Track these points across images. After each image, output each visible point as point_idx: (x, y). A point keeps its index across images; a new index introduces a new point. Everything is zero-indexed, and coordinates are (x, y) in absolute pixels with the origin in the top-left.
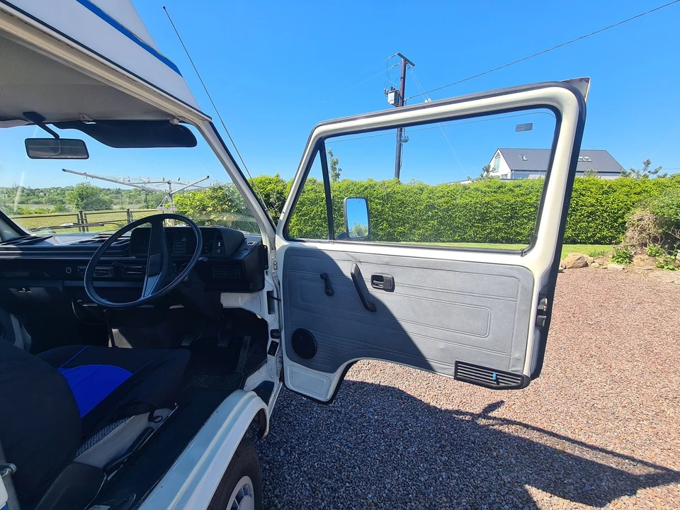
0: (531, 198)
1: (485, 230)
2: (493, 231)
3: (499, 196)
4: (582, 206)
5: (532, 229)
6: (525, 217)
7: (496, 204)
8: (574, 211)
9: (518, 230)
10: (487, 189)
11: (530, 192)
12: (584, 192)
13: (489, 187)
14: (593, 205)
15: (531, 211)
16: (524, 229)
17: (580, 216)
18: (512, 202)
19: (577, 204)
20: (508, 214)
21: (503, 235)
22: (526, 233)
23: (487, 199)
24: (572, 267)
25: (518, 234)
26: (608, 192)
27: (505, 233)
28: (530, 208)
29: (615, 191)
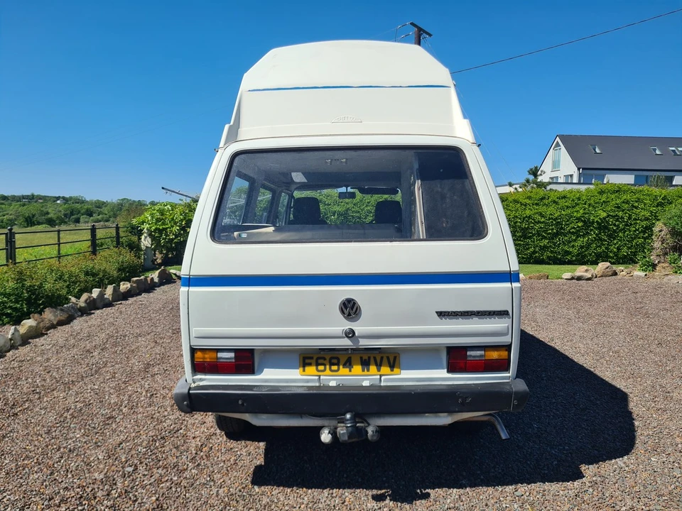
0: (577, 211)
1: (528, 249)
2: (537, 250)
3: (542, 209)
4: (636, 220)
5: (582, 247)
6: (573, 233)
7: (538, 218)
8: (627, 225)
9: (566, 248)
10: (528, 201)
11: (577, 204)
12: (636, 204)
13: (529, 198)
14: (647, 219)
15: (578, 227)
16: (573, 246)
17: (635, 231)
18: (556, 215)
19: (630, 218)
20: (553, 229)
21: (550, 254)
22: (575, 251)
23: (528, 212)
24: (602, 276)
25: (568, 253)
26: (663, 204)
27: (552, 252)
28: (577, 222)
29: (671, 203)
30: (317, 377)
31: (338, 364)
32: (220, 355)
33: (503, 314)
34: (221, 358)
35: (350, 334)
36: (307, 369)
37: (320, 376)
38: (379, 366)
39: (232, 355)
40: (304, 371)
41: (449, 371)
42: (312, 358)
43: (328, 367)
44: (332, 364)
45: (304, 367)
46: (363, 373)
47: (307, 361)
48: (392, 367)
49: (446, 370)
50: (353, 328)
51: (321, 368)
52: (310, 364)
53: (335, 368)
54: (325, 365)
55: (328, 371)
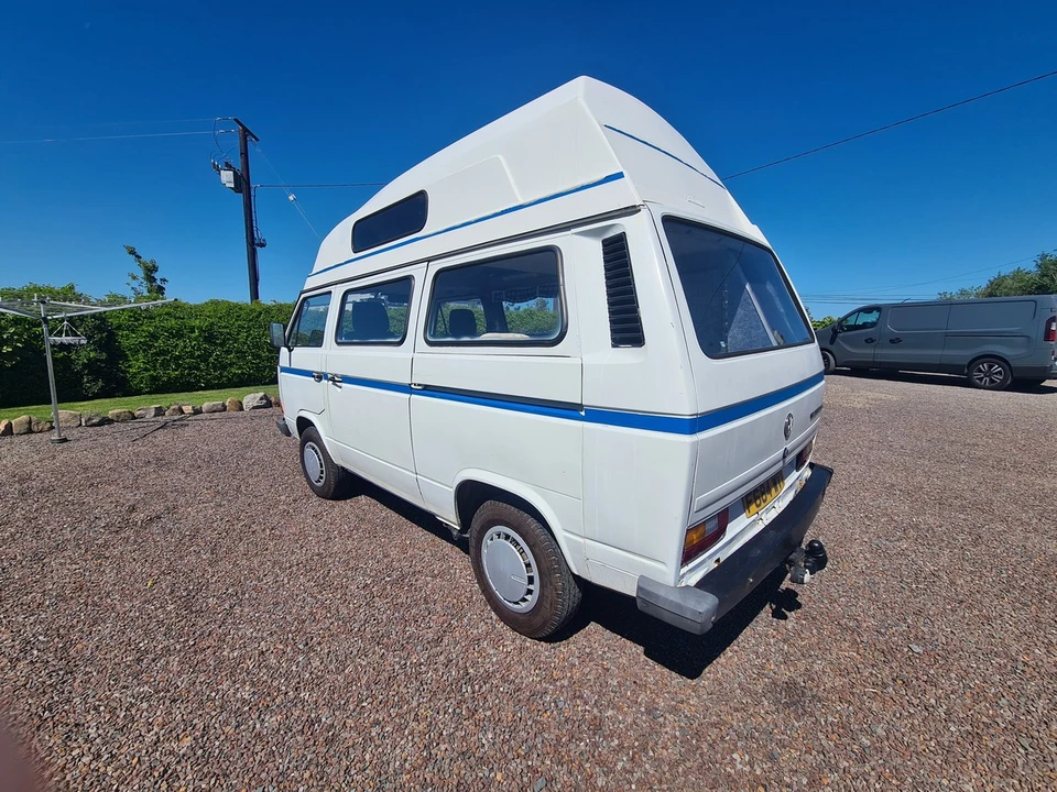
31: (765, 493)
32: (707, 527)
34: (708, 530)
35: (785, 454)
36: (751, 508)
37: (758, 513)
38: (779, 482)
39: (716, 521)
40: (749, 512)
42: (750, 494)
43: (761, 498)
44: (762, 494)
45: (748, 508)
46: (776, 495)
47: (749, 499)
48: (783, 480)
50: (787, 446)
51: (758, 502)
52: (751, 503)
53: (764, 497)
55: (763, 504)
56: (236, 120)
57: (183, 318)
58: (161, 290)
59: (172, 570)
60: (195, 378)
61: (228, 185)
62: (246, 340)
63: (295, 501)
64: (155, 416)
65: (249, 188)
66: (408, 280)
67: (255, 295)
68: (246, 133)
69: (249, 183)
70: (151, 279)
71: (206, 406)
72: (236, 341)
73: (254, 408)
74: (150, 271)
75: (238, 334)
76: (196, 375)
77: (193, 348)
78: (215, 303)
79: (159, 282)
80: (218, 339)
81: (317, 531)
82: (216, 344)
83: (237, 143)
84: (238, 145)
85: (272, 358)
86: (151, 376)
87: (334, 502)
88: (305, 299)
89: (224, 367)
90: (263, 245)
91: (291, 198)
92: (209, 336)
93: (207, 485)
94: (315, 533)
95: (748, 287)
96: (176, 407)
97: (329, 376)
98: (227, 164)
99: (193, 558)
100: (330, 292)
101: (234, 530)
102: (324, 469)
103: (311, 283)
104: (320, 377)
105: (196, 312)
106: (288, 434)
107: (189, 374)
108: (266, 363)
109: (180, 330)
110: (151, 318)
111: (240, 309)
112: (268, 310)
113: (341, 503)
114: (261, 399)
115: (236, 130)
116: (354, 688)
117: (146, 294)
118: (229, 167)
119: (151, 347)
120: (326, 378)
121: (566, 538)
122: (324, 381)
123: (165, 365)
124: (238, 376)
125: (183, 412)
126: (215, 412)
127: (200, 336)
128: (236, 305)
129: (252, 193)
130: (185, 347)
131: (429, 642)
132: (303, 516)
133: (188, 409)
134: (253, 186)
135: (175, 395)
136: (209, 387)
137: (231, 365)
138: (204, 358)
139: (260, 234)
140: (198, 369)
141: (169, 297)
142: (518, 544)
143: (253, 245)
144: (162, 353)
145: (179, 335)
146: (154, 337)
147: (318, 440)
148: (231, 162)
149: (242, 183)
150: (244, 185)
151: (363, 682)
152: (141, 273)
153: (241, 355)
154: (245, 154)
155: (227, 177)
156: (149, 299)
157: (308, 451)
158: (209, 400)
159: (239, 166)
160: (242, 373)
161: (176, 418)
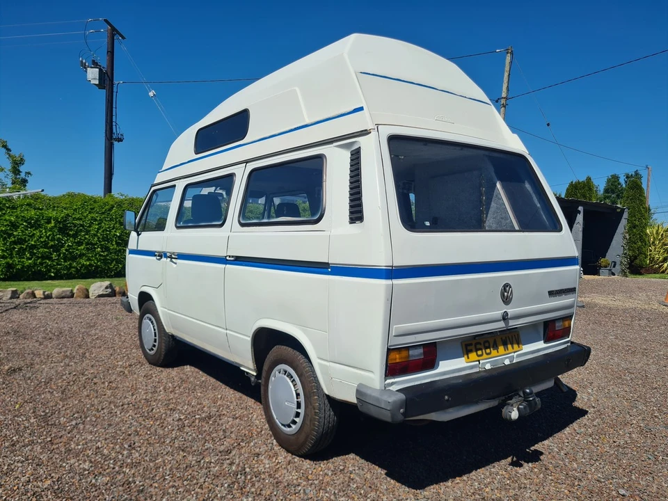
30: (478, 363)
31: (489, 347)
32: (411, 352)
33: (572, 290)
34: (413, 356)
35: (505, 317)
36: (470, 355)
37: (479, 361)
38: (512, 344)
39: (421, 351)
40: (468, 358)
41: (545, 342)
42: (471, 344)
43: (484, 351)
44: (486, 348)
45: (467, 354)
46: (505, 353)
47: (469, 348)
48: (518, 344)
49: (542, 342)
50: (508, 311)
51: (480, 352)
52: (471, 351)
53: (488, 351)
54: (481, 349)
55: (485, 356)
56: (106, 21)
57: (41, 210)
58: (24, 182)
59: (32, 400)
60: (46, 267)
61: (93, 82)
62: (97, 232)
63: (130, 365)
64: (11, 298)
65: (113, 85)
66: (231, 176)
67: (108, 188)
68: (114, 32)
69: (112, 81)
70: (16, 171)
71: (56, 291)
72: (88, 232)
73: (100, 296)
74: (17, 165)
75: (90, 226)
76: (48, 265)
77: (48, 237)
78: (71, 195)
79: (23, 175)
80: (71, 230)
81: (146, 386)
82: (69, 235)
83: (105, 41)
84: (106, 43)
85: (120, 251)
86: (7, 263)
87: (163, 369)
88: (155, 191)
89: (74, 258)
90: (120, 140)
91: (151, 94)
92: (63, 227)
93: (58, 351)
94: (145, 388)
95: (499, 185)
96: (29, 291)
97: (168, 254)
98: (93, 61)
99: (48, 396)
100: (174, 186)
101: (80, 381)
102: (157, 338)
103: (160, 178)
104: (161, 255)
105: (53, 203)
106: (130, 310)
107: (41, 264)
108: (113, 256)
109: (37, 220)
110: (14, 208)
111: (95, 202)
112: (120, 204)
113: (169, 370)
114: (107, 288)
115: (104, 29)
116: (161, 470)
117: (10, 185)
118: (95, 64)
119: (10, 235)
120: (166, 257)
121: (320, 364)
122: (164, 259)
123: (21, 253)
124: (87, 267)
125: (35, 297)
126: (63, 297)
127: (55, 226)
128: (91, 199)
129: (115, 90)
130: (41, 237)
131: (220, 452)
132: (136, 376)
133: (39, 293)
134: (116, 82)
135: (26, 283)
136: (58, 277)
137: (81, 256)
138: (56, 248)
139: (120, 129)
140: (50, 259)
141: (31, 189)
142: (292, 377)
143: (111, 139)
144: (20, 241)
145: (36, 225)
146: (14, 226)
147: (154, 312)
148: (98, 60)
149: (106, 80)
150: (107, 82)
151: (168, 467)
152: (8, 165)
153: (91, 246)
154: (111, 53)
155: (93, 74)
156: (13, 190)
157: (146, 322)
158: (58, 288)
159: (104, 63)
160: (90, 265)
161: (29, 300)
